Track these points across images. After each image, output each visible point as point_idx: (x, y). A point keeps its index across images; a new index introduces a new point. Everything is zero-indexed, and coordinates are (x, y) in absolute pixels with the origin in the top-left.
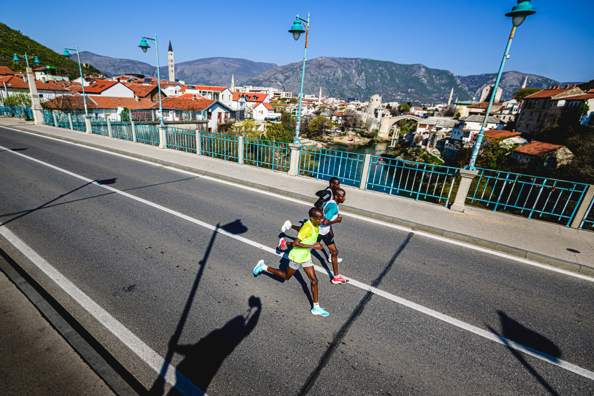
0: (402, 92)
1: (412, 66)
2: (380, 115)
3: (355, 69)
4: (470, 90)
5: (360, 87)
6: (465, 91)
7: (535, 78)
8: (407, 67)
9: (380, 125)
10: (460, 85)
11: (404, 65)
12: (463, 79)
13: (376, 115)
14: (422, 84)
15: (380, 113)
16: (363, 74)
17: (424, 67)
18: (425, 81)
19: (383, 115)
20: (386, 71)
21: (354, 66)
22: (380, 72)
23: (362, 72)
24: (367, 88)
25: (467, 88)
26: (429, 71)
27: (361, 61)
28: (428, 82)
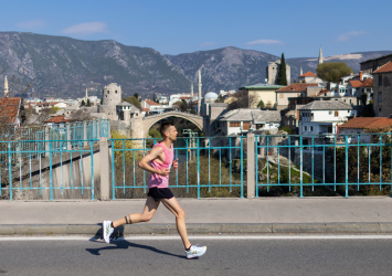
0: (95, 81)
1: (100, 42)
2: (127, 116)
3: (12, 48)
4: (187, 73)
5: (26, 76)
6: (181, 75)
7: (257, 55)
8: (94, 45)
9: (130, 129)
10: (172, 67)
11: (88, 42)
12: (174, 59)
13: (121, 115)
14: (121, 68)
15: (127, 111)
16: (27, 55)
17: (118, 44)
18: (124, 64)
19: (132, 114)
20: (62, 51)
21: (9, 44)
22: (55, 52)
23: (25, 52)
24: (39, 78)
25: (182, 71)
26: (126, 50)
27: (20, 36)
28: (129, 65)
